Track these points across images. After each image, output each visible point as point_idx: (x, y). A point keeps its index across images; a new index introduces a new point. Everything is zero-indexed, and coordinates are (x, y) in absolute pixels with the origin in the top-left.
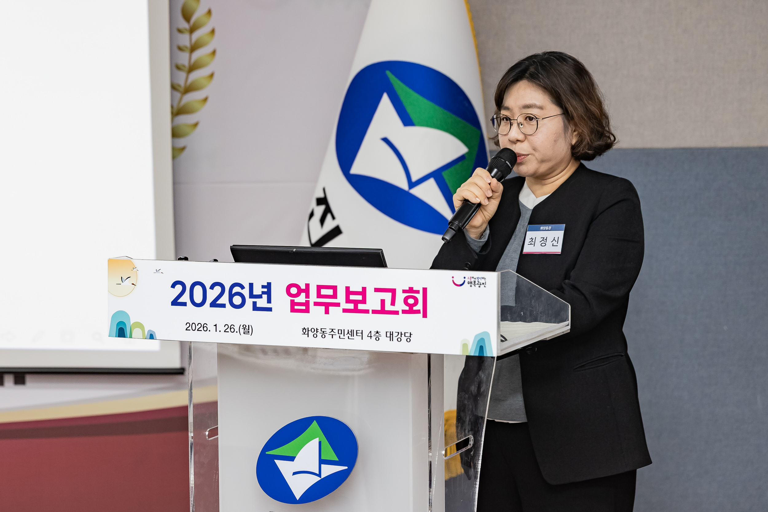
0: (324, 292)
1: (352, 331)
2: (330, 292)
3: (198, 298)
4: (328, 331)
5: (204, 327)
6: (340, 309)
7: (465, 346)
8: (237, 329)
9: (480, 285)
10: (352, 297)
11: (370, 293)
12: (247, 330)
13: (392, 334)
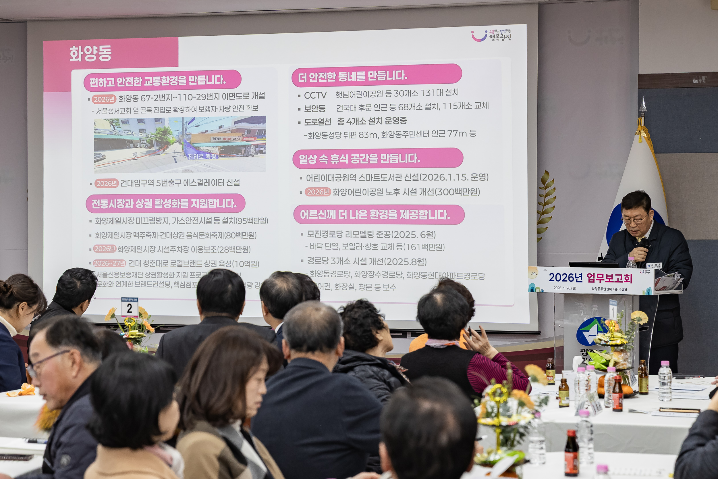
0: (599, 276)
1: (608, 288)
2: (601, 276)
3: (558, 279)
4: (600, 288)
5: (560, 288)
6: (604, 281)
7: (644, 292)
8: (571, 288)
9: (648, 273)
10: (608, 277)
11: (614, 276)
12: (574, 288)
13: (621, 289)
